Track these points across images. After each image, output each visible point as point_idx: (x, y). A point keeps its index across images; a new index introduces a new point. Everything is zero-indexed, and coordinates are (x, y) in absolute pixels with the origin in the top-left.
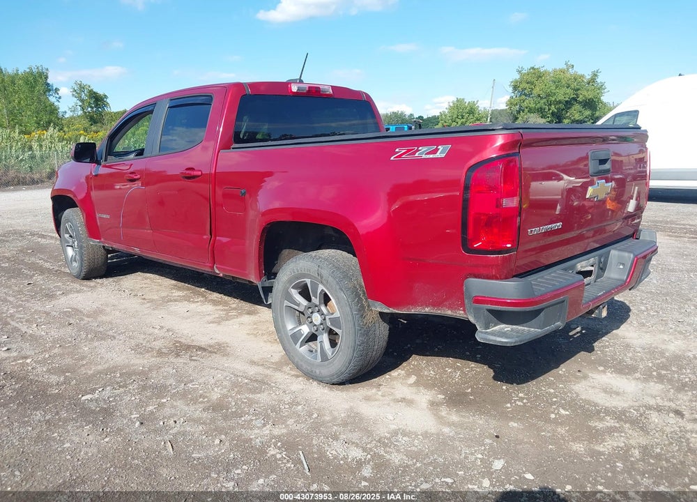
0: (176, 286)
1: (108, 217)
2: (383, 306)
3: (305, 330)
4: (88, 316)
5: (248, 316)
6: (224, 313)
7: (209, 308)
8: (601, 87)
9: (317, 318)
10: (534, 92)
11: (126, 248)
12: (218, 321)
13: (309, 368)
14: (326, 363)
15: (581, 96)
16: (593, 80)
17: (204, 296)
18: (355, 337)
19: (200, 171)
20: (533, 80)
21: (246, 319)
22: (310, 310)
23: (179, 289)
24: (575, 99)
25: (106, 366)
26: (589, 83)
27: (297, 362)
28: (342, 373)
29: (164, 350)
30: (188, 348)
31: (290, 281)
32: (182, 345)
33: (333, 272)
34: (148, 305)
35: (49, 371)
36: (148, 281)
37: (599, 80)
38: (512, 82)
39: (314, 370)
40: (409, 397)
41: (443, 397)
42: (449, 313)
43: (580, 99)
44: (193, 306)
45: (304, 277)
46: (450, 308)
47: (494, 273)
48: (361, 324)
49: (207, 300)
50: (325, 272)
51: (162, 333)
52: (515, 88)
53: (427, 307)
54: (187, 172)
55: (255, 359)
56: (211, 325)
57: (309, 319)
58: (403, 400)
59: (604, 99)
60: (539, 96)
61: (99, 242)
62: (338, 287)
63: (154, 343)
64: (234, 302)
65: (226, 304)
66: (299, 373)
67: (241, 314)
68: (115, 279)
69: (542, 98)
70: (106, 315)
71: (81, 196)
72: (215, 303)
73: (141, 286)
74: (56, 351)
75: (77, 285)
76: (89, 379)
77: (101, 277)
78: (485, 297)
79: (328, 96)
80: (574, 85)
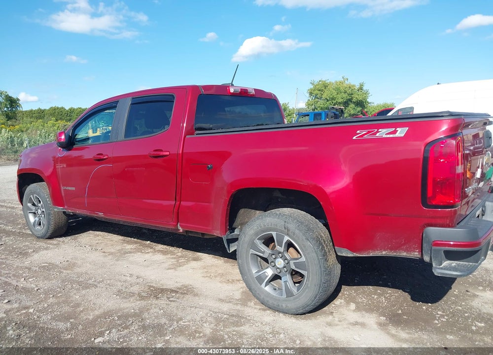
0: (124, 240)
1: (73, 189)
2: (349, 252)
3: (269, 272)
4: (66, 269)
5: (195, 262)
6: (175, 260)
7: (159, 257)
8: (367, 93)
9: (280, 263)
10: (323, 96)
11: (90, 213)
12: (174, 267)
13: (275, 303)
14: (291, 298)
15: (354, 98)
16: (361, 88)
17: (152, 248)
18: (321, 277)
19: (168, 152)
20: (322, 88)
21: (194, 264)
22: (274, 256)
23: (128, 243)
24: (350, 100)
25: (101, 311)
26: (358, 90)
27: (263, 298)
28: (308, 306)
29: (143, 294)
30: (163, 291)
31: (256, 234)
32: (156, 289)
33: (298, 226)
34: (110, 257)
35: (53, 318)
36: (100, 238)
37: (365, 88)
38: (309, 90)
39: (280, 304)
40: (360, 320)
41: (385, 318)
42: (404, 254)
43: (354, 100)
44: (147, 256)
45: (270, 231)
46: (407, 250)
47: (448, 223)
48: (326, 266)
49: (155, 251)
50: (292, 226)
51: (133, 280)
52: (311, 94)
53: (385, 250)
54: (156, 153)
55: (222, 296)
56: (169, 270)
57: (273, 264)
58: (356, 324)
59: (369, 100)
60: (326, 99)
61: (63, 209)
62: (304, 238)
63: (132, 288)
64: (179, 251)
65: (172, 253)
66: (264, 307)
67: (188, 261)
68: (73, 237)
69: (328, 101)
70: (80, 267)
71: (48, 172)
72: (164, 253)
73: (97, 242)
74: (51, 300)
75: (42, 244)
76: (93, 323)
77: (61, 236)
78: (443, 241)
79: (252, 96)
80: (349, 91)
